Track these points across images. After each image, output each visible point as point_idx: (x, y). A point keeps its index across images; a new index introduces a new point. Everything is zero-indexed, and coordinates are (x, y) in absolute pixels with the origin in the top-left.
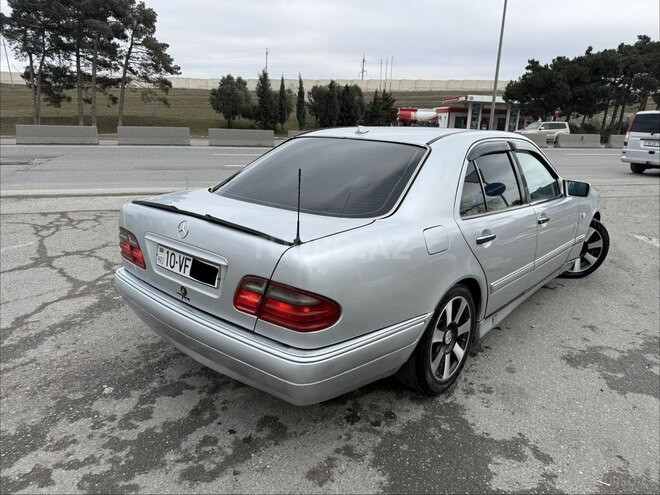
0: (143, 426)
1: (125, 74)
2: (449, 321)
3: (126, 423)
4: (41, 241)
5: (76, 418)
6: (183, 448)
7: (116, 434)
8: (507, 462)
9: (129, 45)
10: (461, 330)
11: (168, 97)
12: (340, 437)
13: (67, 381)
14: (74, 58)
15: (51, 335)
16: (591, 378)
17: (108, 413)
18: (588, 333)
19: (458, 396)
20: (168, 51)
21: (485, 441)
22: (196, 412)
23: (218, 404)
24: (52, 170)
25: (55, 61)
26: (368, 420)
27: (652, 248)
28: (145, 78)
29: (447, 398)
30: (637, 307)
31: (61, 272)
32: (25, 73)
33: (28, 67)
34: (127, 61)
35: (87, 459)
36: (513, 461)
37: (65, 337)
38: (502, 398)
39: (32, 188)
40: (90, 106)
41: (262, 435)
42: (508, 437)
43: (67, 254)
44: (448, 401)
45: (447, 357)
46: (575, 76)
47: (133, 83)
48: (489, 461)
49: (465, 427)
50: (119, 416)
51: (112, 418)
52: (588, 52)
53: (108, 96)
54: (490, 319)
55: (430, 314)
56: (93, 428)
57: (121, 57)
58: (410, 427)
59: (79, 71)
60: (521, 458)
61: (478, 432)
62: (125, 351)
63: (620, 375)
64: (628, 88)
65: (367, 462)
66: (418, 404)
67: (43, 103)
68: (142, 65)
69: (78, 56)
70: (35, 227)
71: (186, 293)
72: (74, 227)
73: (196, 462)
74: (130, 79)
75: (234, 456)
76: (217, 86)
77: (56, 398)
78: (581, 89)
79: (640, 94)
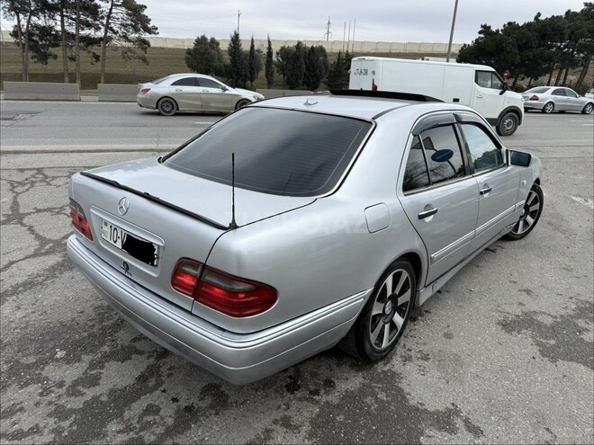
0: (89, 393)
1: (106, 34)
2: (389, 293)
3: (74, 391)
4: (15, 198)
5: (26, 384)
6: (126, 418)
7: (62, 402)
8: (439, 435)
9: (109, 5)
10: (401, 300)
11: (146, 56)
12: (279, 407)
13: (23, 344)
14: (58, 18)
15: (13, 294)
16: (524, 344)
17: (58, 379)
18: (524, 297)
19: (396, 363)
20: (145, 12)
21: (419, 412)
22: (142, 379)
23: (165, 371)
24: (34, 126)
25: (40, 21)
26: (308, 389)
27: (587, 209)
28: (125, 37)
29: (385, 365)
30: (571, 270)
31: (31, 229)
32: (14, 32)
33: (16, 26)
34: (107, 21)
35: (31, 429)
36: (444, 433)
37: (27, 298)
38: (439, 366)
39: (13, 144)
40: (74, 63)
41: (203, 404)
42: (441, 408)
43: (38, 211)
44: (387, 368)
45: (387, 326)
46: (524, 41)
47: (114, 42)
48: (422, 433)
49: (400, 396)
50: (68, 382)
51: (61, 385)
52: (536, 18)
53: (91, 54)
54: (431, 286)
55: (369, 291)
56: (41, 394)
57: (102, 18)
58: (348, 396)
59: (64, 30)
60: (452, 430)
61: (412, 402)
62: (82, 312)
63: (552, 342)
64: (573, 52)
65: (303, 433)
66: (357, 371)
67: (30, 60)
68: (122, 25)
69: (62, 16)
70: (11, 183)
71: (128, 268)
72: (48, 184)
73: (137, 433)
74: (111, 38)
75: (175, 426)
76: (191, 46)
77: (10, 362)
78: (529, 53)
79: (583, 58)
